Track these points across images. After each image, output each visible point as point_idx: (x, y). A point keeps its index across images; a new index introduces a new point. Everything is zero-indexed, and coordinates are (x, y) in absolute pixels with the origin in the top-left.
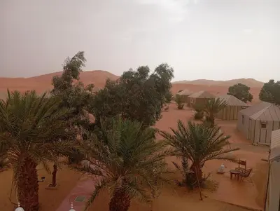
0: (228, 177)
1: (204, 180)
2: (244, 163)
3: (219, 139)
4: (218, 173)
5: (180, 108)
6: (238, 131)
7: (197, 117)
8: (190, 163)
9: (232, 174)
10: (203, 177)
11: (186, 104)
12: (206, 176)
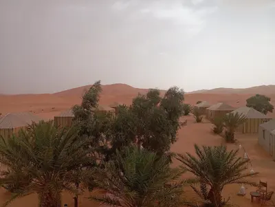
0: (249, 200)
1: (224, 204)
2: (265, 185)
3: (238, 162)
4: (239, 195)
5: (199, 121)
6: (259, 147)
7: (216, 132)
8: (209, 188)
9: (252, 196)
10: (223, 201)
11: (204, 116)
12: (226, 200)
